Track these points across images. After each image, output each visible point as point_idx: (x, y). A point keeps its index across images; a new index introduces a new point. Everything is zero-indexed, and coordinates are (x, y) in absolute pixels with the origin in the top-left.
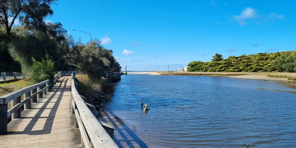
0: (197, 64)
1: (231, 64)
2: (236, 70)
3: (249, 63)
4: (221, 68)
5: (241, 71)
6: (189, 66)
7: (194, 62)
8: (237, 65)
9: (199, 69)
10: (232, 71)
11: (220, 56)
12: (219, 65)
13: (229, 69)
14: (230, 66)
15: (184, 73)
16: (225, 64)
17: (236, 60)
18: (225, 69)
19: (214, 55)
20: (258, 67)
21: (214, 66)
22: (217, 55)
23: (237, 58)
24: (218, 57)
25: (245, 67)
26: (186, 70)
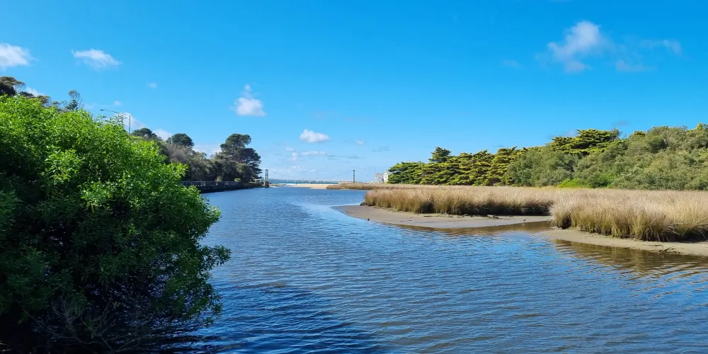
0: (406, 169)
1: (458, 168)
2: (464, 181)
3: (484, 169)
4: (441, 177)
5: (471, 183)
6: (391, 171)
7: (403, 163)
8: (467, 172)
9: (408, 179)
10: (457, 184)
11: (446, 152)
12: (439, 171)
13: (453, 179)
14: (456, 172)
15: (383, 185)
16: (448, 168)
17: (467, 162)
18: (448, 178)
19: (434, 150)
20: (495, 176)
21: (432, 173)
22: (439, 150)
23: (470, 157)
24: (442, 155)
25: (477, 177)
26: (386, 179)
